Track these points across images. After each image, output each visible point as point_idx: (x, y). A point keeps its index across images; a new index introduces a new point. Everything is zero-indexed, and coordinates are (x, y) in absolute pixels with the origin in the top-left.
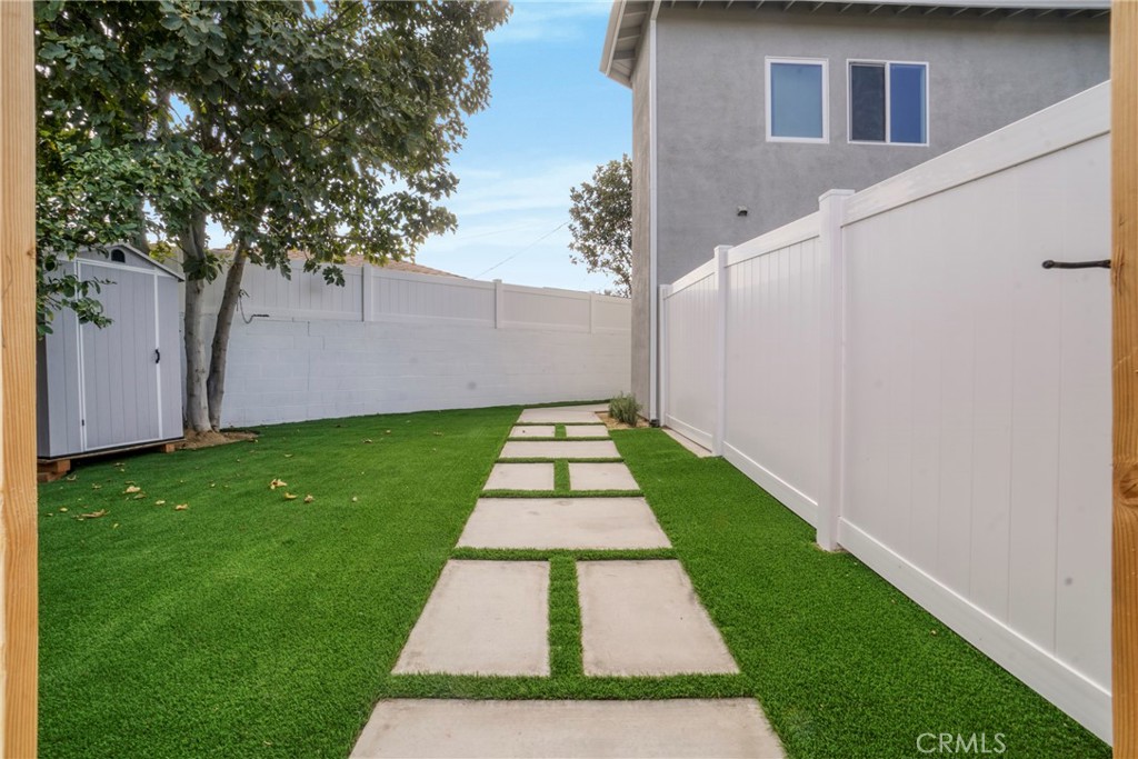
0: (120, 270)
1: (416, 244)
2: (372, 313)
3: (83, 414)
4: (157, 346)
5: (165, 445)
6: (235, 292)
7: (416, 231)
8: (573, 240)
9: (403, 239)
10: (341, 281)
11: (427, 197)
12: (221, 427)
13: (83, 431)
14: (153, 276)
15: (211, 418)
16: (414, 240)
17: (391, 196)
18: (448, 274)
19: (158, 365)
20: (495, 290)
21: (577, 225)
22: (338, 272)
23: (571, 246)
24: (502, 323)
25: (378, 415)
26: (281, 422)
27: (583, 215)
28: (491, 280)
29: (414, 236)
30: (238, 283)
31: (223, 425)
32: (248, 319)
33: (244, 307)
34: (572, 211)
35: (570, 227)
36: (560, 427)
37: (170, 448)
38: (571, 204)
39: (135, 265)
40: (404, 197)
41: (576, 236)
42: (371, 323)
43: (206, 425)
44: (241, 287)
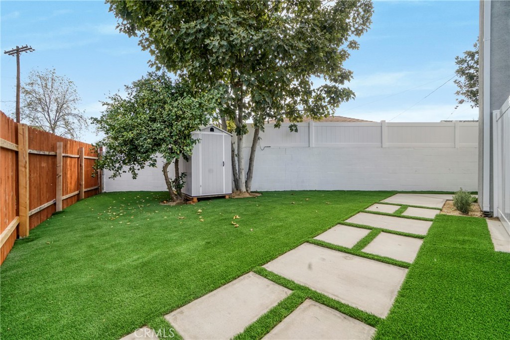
0: (212, 135)
1: (335, 108)
2: (313, 143)
3: (201, 184)
4: (224, 161)
5: (225, 196)
6: (257, 138)
7: (334, 102)
8: (459, 89)
9: (329, 106)
10: (296, 130)
11: (337, 85)
12: (251, 191)
13: (201, 189)
14: (222, 135)
15: (247, 186)
16: (334, 106)
17: (320, 88)
18: (367, 121)
19: (224, 167)
20: (381, 126)
21: (463, 79)
22: (295, 126)
23: (458, 93)
24: (386, 144)
25: (316, 190)
26: (274, 190)
27: (467, 72)
28: (379, 121)
29: (333, 104)
30: (258, 135)
31: (252, 190)
32: (262, 148)
33: (261, 144)
34: (458, 71)
35: (455, 82)
36: (404, 207)
37: (227, 197)
38: (457, 67)
39: (217, 132)
40: (326, 86)
41: (461, 87)
42: (313, 147)
43: (244, 189)
44: (259, 136)
